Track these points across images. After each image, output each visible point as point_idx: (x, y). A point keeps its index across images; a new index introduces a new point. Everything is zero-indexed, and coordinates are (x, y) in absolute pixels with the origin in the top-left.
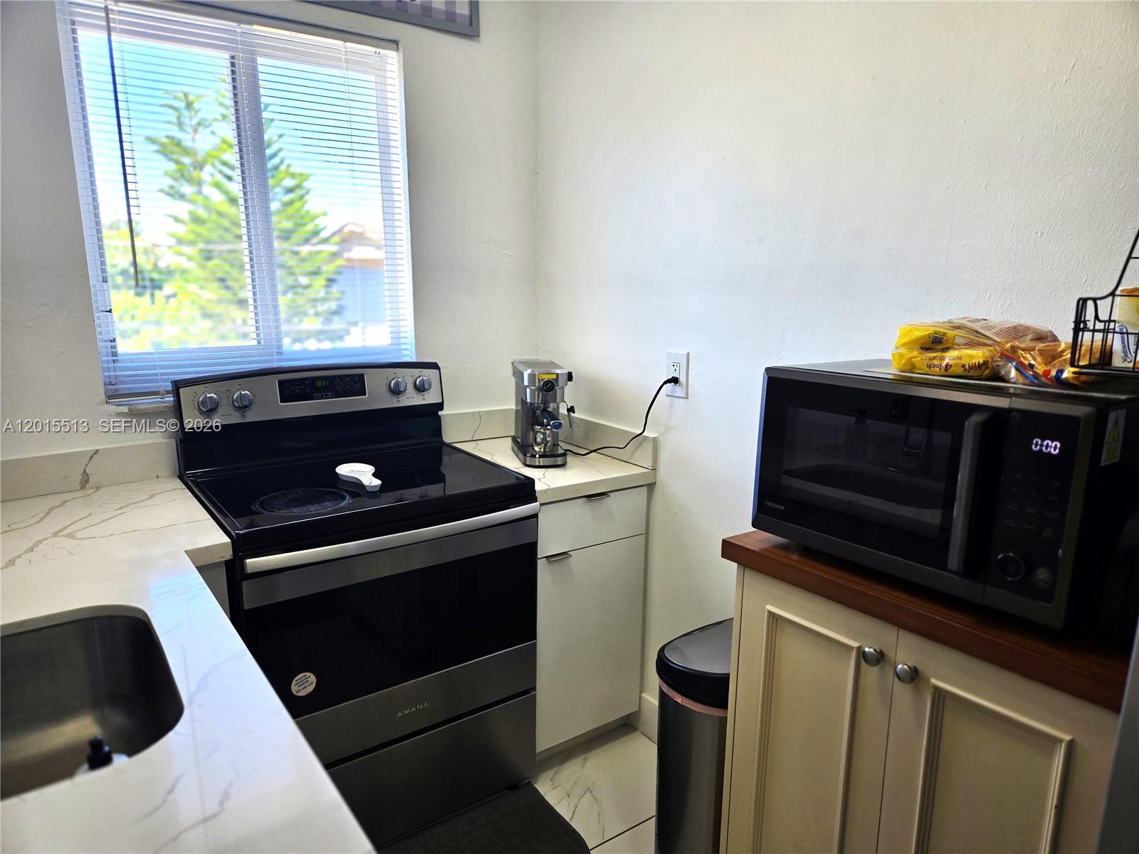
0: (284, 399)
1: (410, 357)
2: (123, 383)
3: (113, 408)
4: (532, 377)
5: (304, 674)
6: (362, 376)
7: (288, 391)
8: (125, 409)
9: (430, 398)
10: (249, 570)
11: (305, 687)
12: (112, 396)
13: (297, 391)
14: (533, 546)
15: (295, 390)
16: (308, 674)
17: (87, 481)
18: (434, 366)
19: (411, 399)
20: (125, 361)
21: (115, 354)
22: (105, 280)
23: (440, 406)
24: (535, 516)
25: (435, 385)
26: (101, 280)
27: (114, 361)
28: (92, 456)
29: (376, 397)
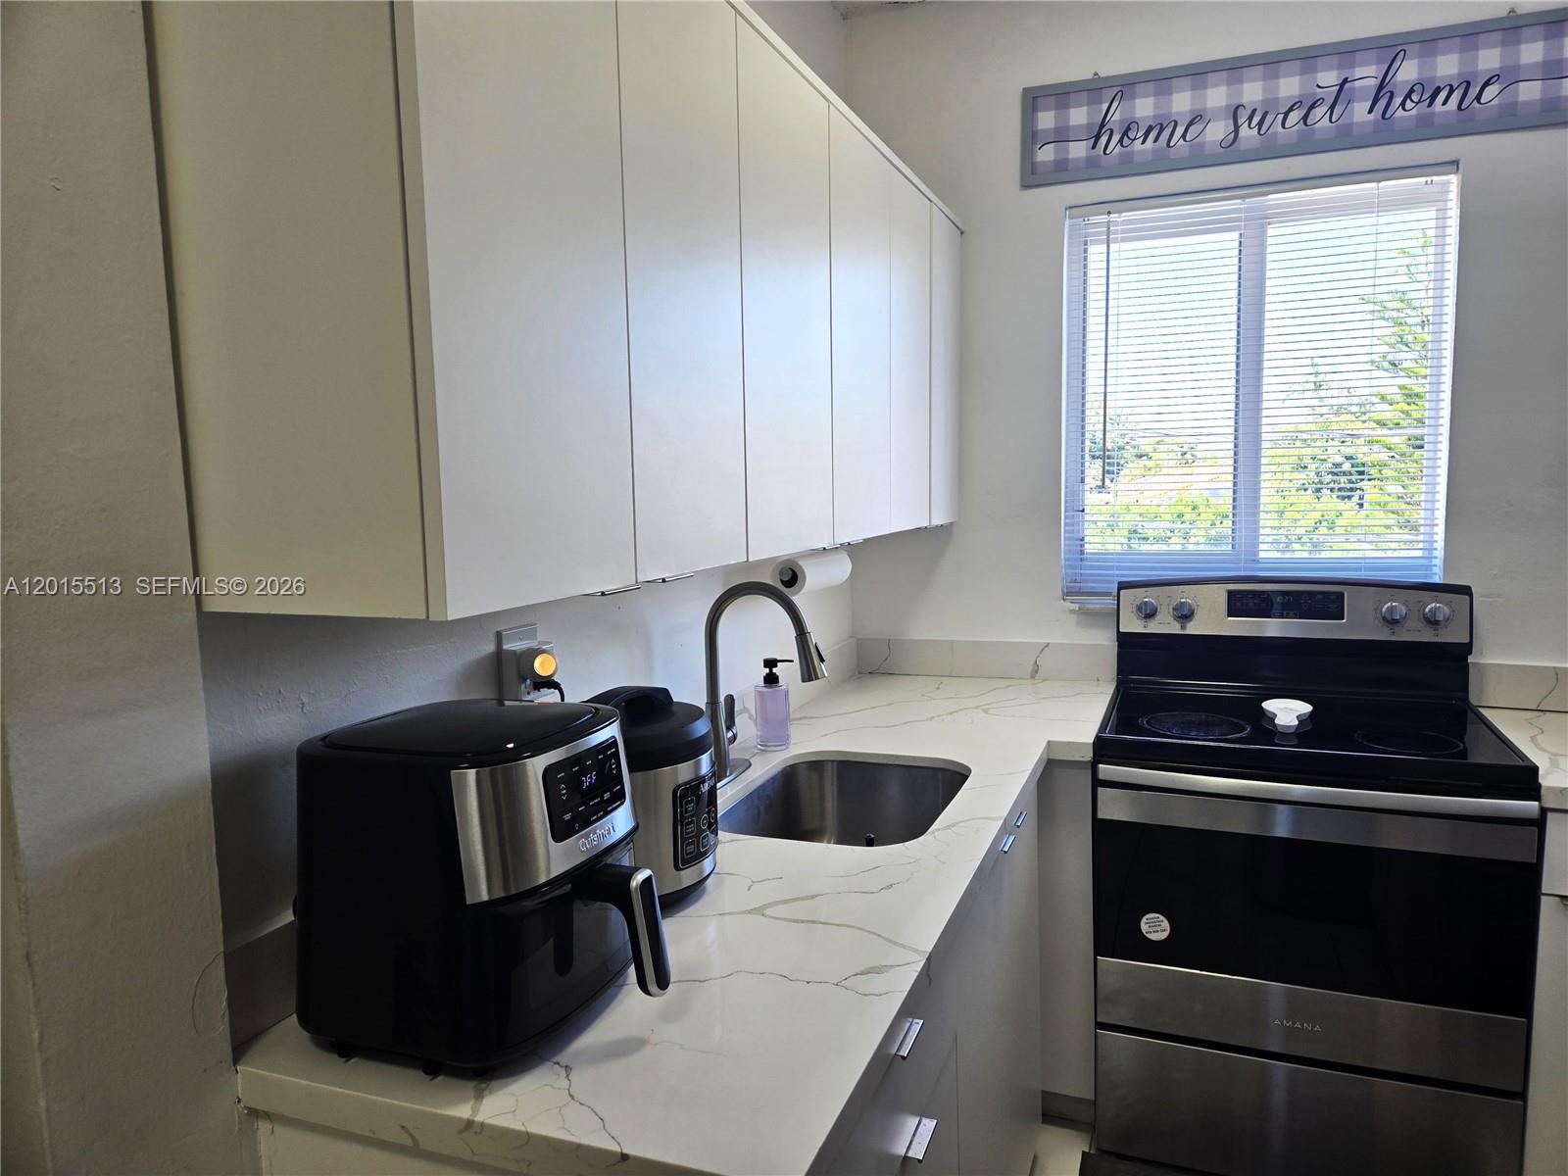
0: (1232, 612)
1: (1435, 577)
2: (1087, 581)
3: (1067, 604)
5: (1157, 915)
6: (1341, 594)
7: (1239, 605)
8: (1076, 607)
10: (1100, 776)
11: (1157, 931)
12: (1069, 593)
13: (1251, 605)
15: (1247, 604)
16: (1162, 918)
17: (1036, 672)
18: (1466, 591)
19: (1417, 633)
20: (1092, 560)
21: (1082, 552)
22: (1083, 481)
23: (1468, 648)
26: (1080, 480)
27: (1081, 560)
28: (1043, 650)
29: (1357, 626)
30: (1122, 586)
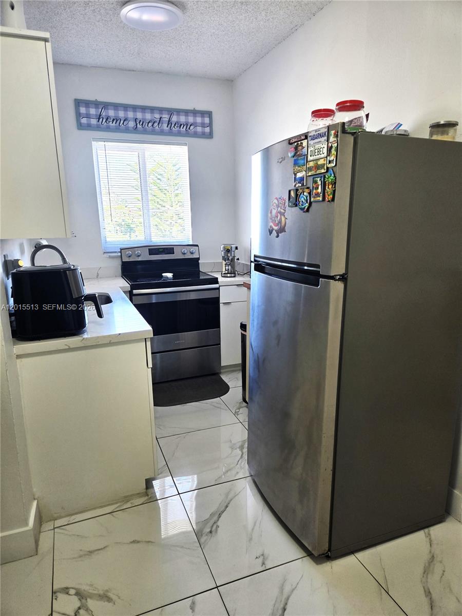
0: (150, 254)
1: (191, 243)
3: (105, 255)
4: (224, 247)
6: (173, 248)
7: (151, 252)
8: (108, 256)
9: (195, 256)
10: (134, 293)
12: (104, 252)
14: (218, 298)
15: (153, 252)
17: (98, 276)
18: (197, 246)
19: (189, 256)
20: (109, 243)
21: (105, 241)
23: (198, 259)
24: (218, 289)
25: (197, 252)
28: (100, 269)
29: (177, 255)
30: (121, 249)
